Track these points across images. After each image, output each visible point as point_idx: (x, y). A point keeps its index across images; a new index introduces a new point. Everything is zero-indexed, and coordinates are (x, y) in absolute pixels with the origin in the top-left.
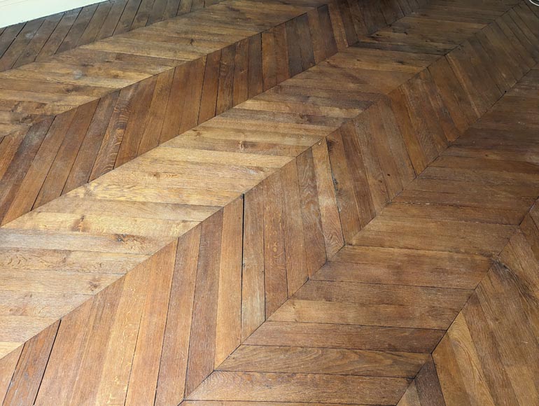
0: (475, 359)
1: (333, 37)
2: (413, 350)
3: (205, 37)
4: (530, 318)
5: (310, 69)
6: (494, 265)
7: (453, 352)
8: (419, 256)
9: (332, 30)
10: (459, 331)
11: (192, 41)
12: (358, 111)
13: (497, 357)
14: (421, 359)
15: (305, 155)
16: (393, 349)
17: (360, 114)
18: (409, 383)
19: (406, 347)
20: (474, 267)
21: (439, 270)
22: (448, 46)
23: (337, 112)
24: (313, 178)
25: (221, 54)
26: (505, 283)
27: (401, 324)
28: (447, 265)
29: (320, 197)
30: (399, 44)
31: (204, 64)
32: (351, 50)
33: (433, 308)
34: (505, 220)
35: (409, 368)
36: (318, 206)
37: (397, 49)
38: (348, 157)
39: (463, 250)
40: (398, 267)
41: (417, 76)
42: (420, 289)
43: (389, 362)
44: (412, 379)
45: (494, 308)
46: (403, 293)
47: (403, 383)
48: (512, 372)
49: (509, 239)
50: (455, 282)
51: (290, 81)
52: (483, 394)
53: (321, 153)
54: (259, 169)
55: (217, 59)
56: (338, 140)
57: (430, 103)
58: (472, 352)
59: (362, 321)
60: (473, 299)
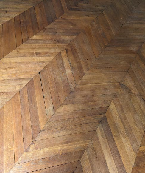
0: (117, 114)
1: (62, 7)
2: (100, 114)
3: (12, 10)
4: (131, 99)
5: (55, 21)
6: (121, 85)
7: (111, 113)
8: (99, 85)
10: (112, 106)
11: (7, 12)
12: (75, 37)
13: (123, 112)
14: (102, 116)
15: (59, 55)
16: (94, 115)
17: (76, 38)
18: (99, 123)
19: (98, 113)
20: (115, 87)
21: (105, 89)
22: (103, 8)
23: (67, 38)
24: (63, 63)
25: (19, 16)
26: (124, 90)
27: (95, 107)
28: (108, 87)
29: (66, 70)
31: (14, 22)
32: (69, 12)
33: (104, 101)
34: (124, 71)
35: (99, 119)
36: (66, 73)
37: (85, 10)
38: (73, 54)
39: (112, 82)
40: (93, 90)
41: (93, 21)
42: (100, 96)
43: (93, 119)
44: (100, 122)
45: (121, 98)
46: (95, 98)
47: (97, 124)
48: (127, 115)
49: (125, 76)
50: (110, 92)
51: (49, 26)
52: (119, 122)
54: (43, 62)
55: (18, 19)
56: (69, 48)
57: (98, 31)
58: (116, 112)
59: (84, 108)
60: (115, 96)
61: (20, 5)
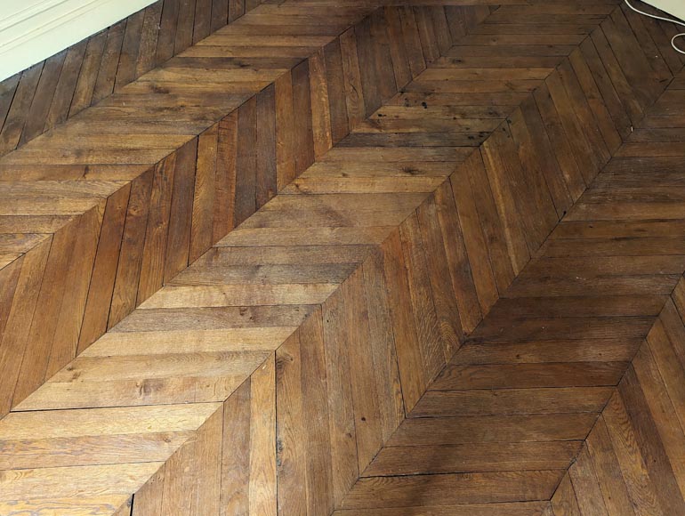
1: (310, 130)
3: (110, 159)
5: (267, 205)
9: (310, 114)
11: (86, 169)
12: (331, 288)
17: (335, 294)
22: (485, 127)
23: (298, 295)
24: (245, 445)
25: (128, 193)
29: (252, 484)
30: (411, 130)
36: (248, 503)
37: (406, 142)
41: (430, 197)
53: (264, 387)
54: (163, 437)
56: (293, 354)
57: (443, 253)
61: (145, 133)
